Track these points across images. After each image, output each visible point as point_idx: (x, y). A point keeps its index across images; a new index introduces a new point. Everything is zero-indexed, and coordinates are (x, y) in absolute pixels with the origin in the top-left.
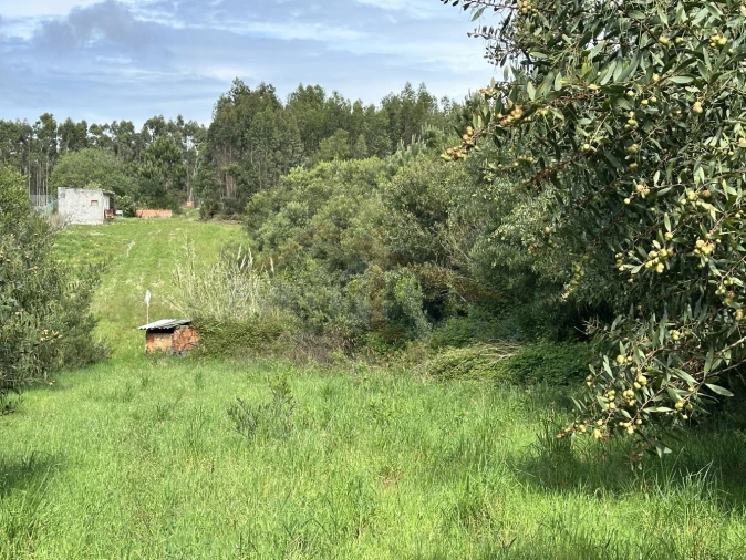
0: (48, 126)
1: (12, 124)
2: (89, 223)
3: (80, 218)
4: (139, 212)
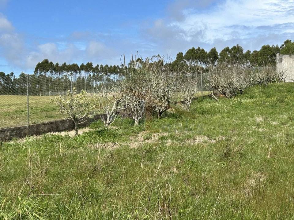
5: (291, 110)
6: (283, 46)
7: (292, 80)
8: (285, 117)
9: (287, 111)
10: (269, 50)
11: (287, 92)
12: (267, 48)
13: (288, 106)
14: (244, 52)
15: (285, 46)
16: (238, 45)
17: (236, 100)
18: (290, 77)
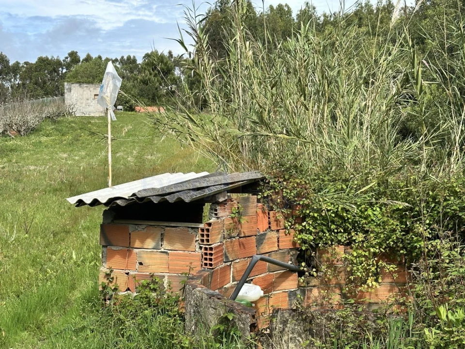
0: (73, 60)
1: (47, 59)
2: (92, 115)
3: (84, 110)
4: (137, 108)
5: (87, 148)
6: (67, 60)
7: (83, 113)
8: (83, 153)
9: (84, 148)
10: (48, 64)
11: (81, 129)
12: (45, 61)
13: (84, 145)
14: (11, 64)
15: (69, 59)
16: (1, 52)
17: (34, 138)
18: (80, 110)
